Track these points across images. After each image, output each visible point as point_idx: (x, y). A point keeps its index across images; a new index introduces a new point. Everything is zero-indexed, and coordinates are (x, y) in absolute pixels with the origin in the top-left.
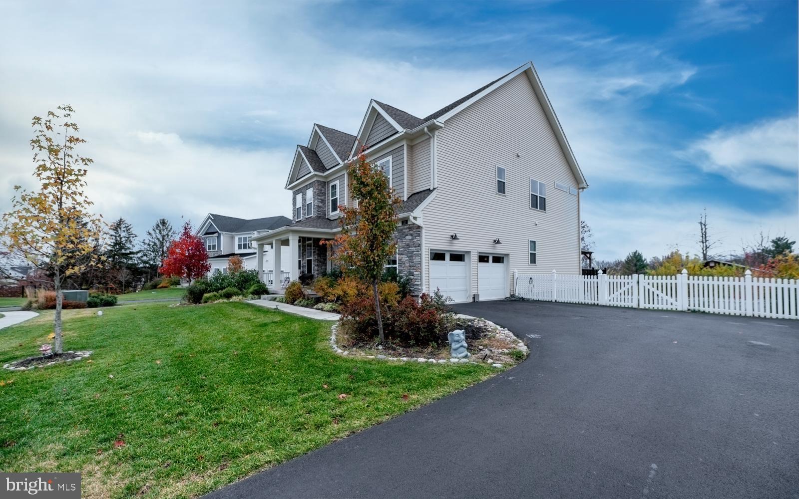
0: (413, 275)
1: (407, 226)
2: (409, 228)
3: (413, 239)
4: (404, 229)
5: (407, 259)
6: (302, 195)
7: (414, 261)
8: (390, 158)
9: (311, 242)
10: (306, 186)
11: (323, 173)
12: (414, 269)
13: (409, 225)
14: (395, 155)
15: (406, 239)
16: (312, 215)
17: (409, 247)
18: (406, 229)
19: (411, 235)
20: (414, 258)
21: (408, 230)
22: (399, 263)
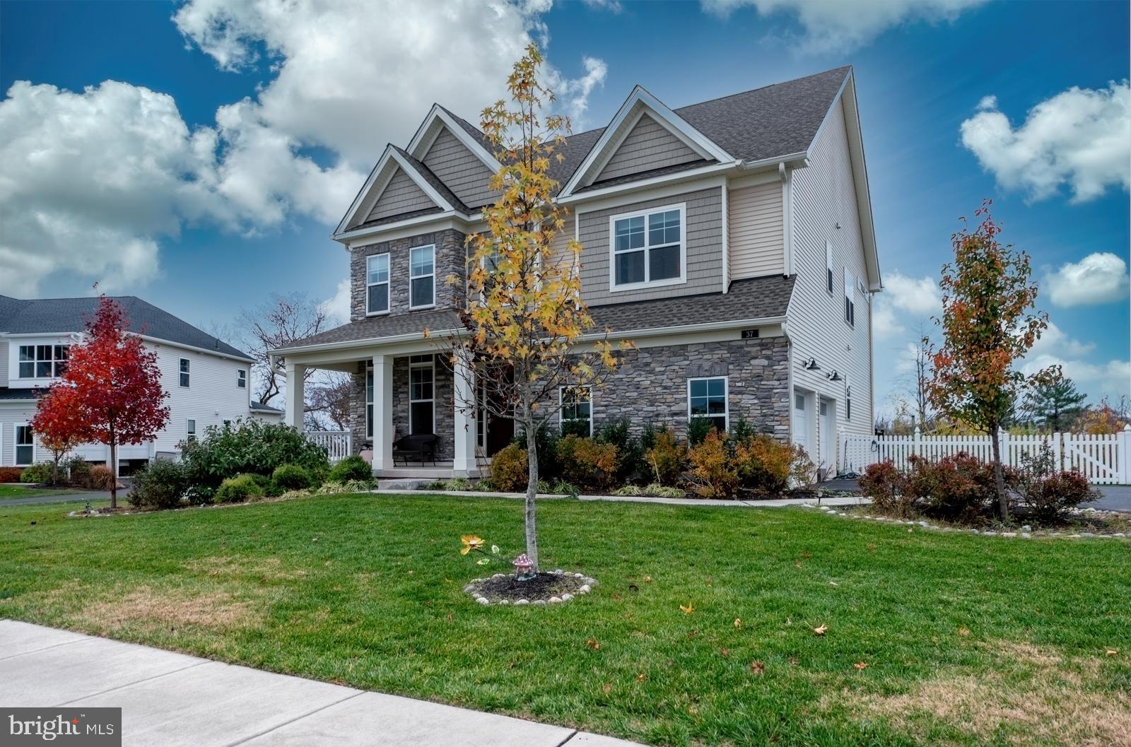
0: (772, 432)
1: (757, 341)
2: (761, 345)
3: (770, 366)
4: (748, 346)
5: (756, 401)
6: (392, 258)
7: (776, 405)
8: (682, 207)
9: (432, 363)
10: (412, 238)
11: (469, 215)
12: (773, 421)
13: (762, 339)
14: (695, 204)
15: (751, 365)
16: (434, 305)
17: (762, 380)
18: (753, 346)
19: (768, 358)
20: (773, 400)
21: (759, 348)
22: (730, 410)
